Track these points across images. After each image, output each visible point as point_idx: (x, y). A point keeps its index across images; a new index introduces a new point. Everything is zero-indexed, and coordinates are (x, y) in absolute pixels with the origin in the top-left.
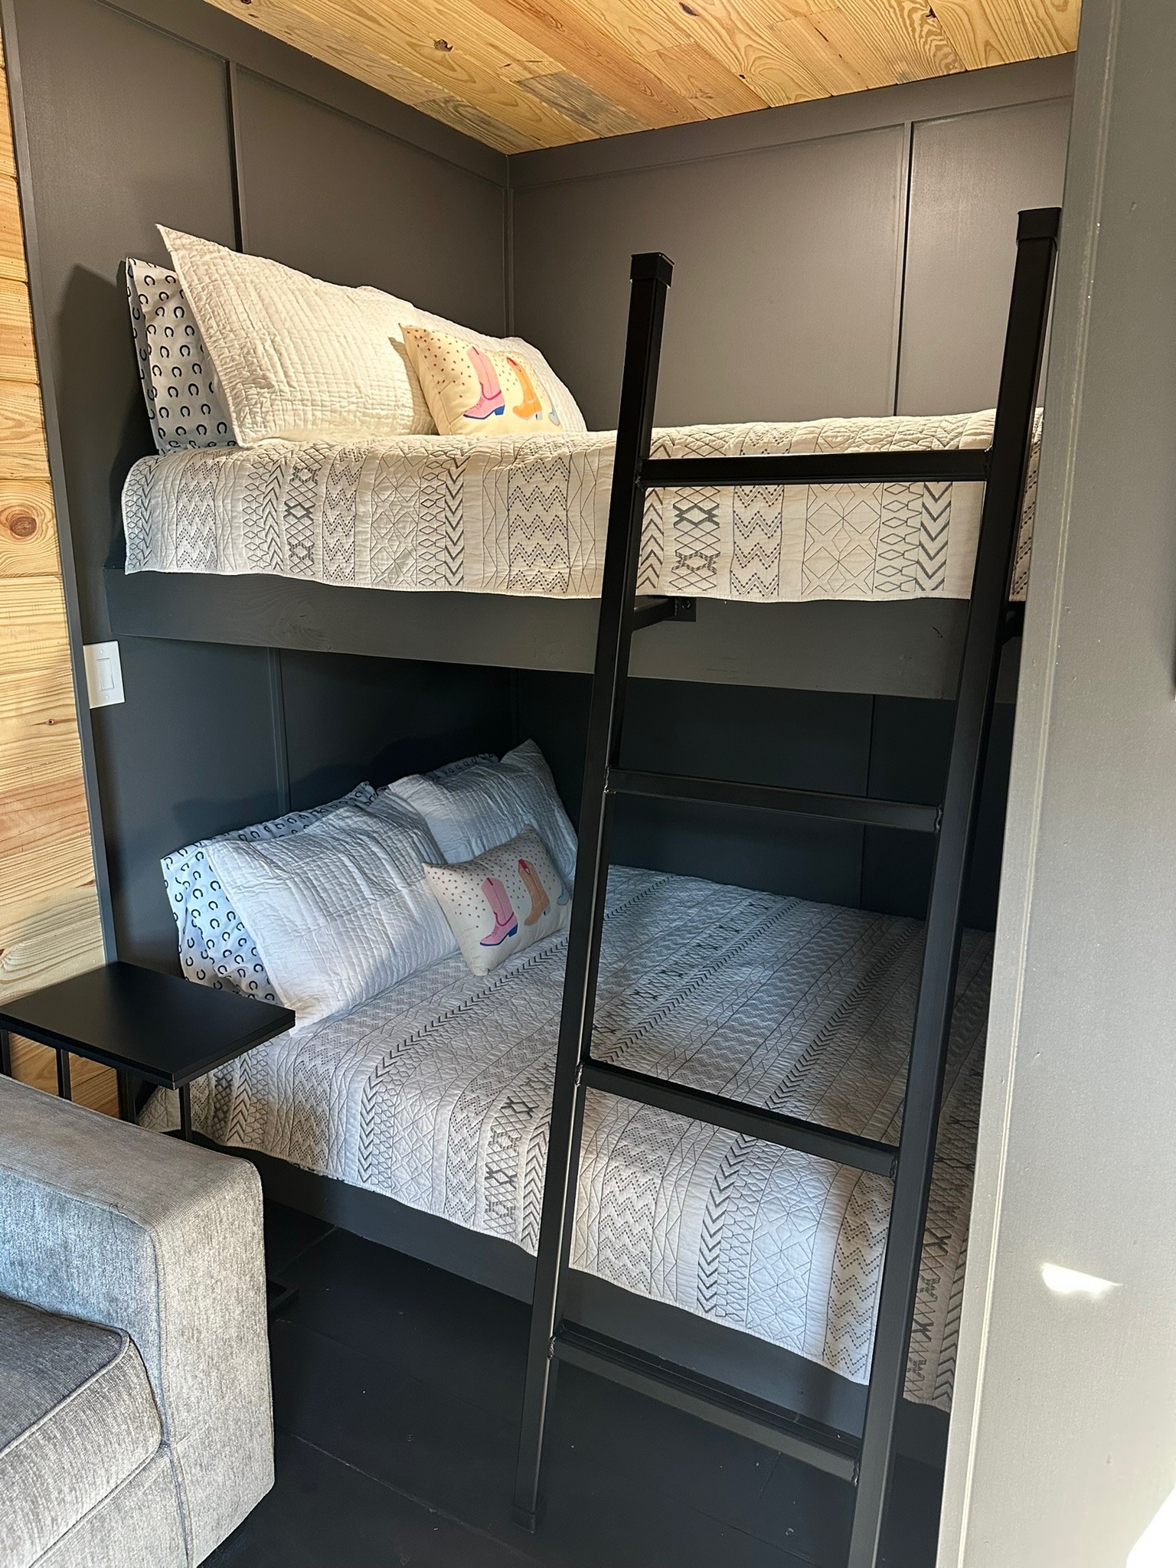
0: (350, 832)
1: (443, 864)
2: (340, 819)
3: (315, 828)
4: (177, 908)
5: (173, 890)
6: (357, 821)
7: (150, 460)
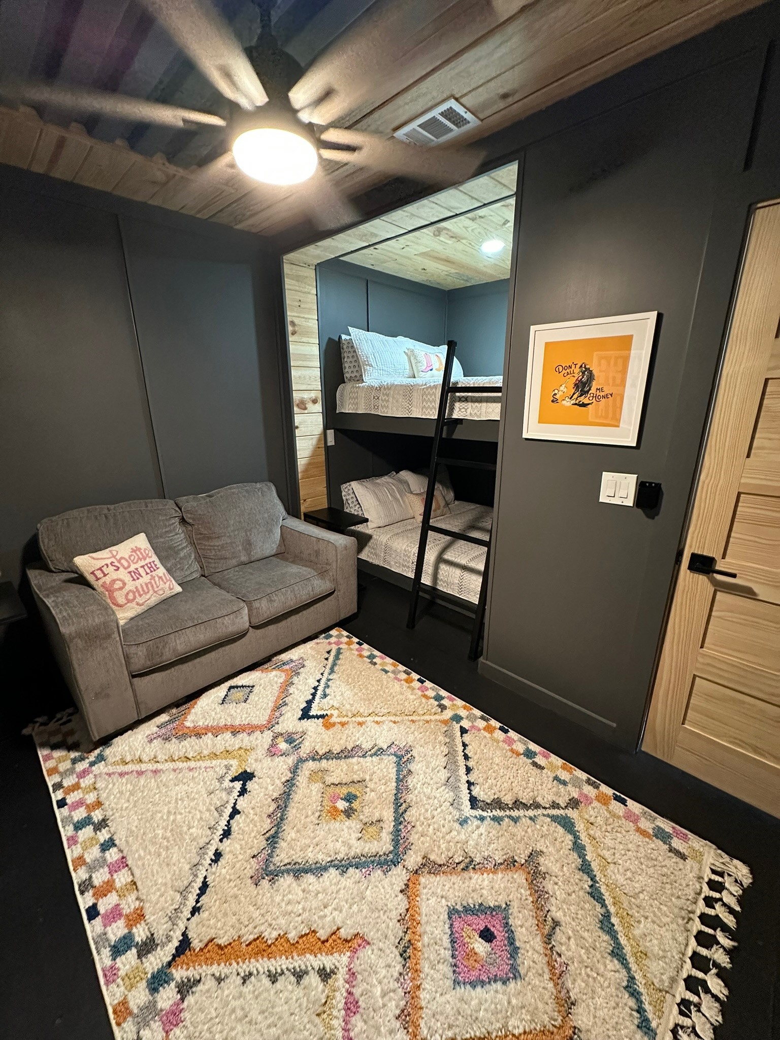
0: (388, 483)
1: (411, 493)
2: (385, 479)
3: (378, 481)
4: (344, 498)
5: (343, 493)
6: (390, 480)
7: (343, 385)
